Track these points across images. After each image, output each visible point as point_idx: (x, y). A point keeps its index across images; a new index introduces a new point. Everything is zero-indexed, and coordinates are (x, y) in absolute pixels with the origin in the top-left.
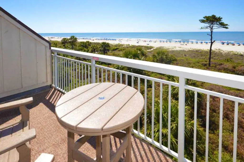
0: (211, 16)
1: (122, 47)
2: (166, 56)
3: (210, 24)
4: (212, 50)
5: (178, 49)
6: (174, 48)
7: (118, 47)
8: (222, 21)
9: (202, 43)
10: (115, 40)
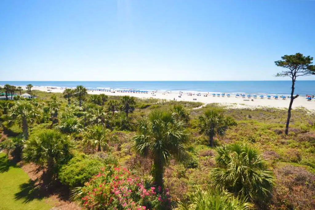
0: (294, 56)
1: (156, 104)
2: (220, 119)
3: (292, 68)
4: (292, 109)
5: (240, 107)
6: (233, 105)
7: (149, 104)
8: (312, 63)
9: (276, 97)
10: (147, 92)
